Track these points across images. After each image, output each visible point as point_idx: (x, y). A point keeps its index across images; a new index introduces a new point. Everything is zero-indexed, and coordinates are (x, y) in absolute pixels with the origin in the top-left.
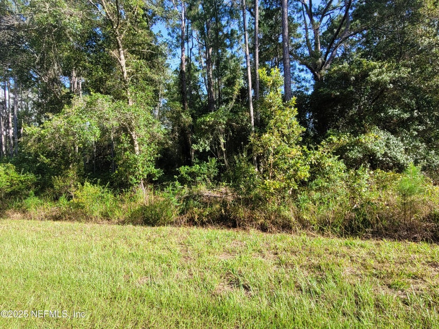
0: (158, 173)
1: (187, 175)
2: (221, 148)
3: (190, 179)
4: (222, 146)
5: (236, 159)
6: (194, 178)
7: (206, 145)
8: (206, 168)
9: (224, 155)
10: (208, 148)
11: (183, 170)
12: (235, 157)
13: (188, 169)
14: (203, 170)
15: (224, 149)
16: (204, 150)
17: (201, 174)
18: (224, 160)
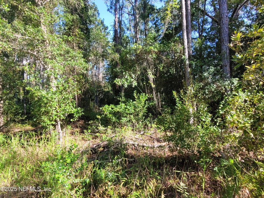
0: (78, 112)
1: (111, 115)
2: (150, 84)
3: (114, 119)
4: (151, 82)
5: (176, 96)
6: (119, 118)
7: (132, 80)
8: (133, 107)
9: (154, 92)
10: (135, 84)
11: (107, 109)
12: (174, 93)
13: (112, 109)
14: (129, 110)
15: (153, 86)
16: (130, 86)
17: (127, 114)
18: (153, 98)
